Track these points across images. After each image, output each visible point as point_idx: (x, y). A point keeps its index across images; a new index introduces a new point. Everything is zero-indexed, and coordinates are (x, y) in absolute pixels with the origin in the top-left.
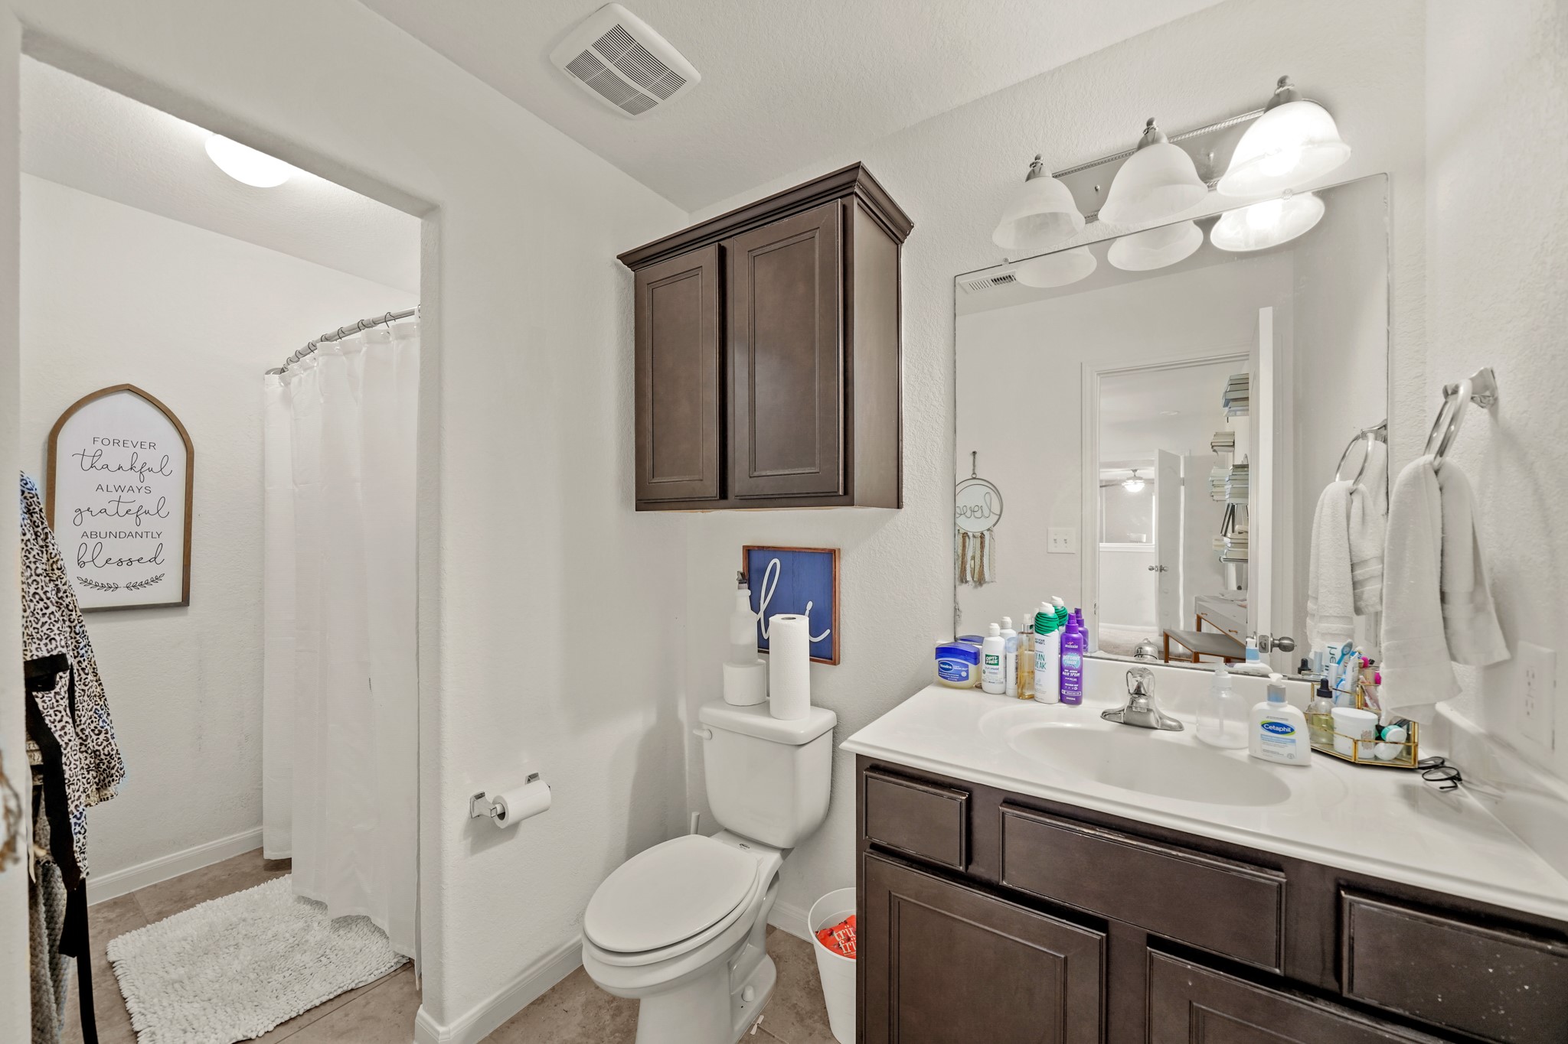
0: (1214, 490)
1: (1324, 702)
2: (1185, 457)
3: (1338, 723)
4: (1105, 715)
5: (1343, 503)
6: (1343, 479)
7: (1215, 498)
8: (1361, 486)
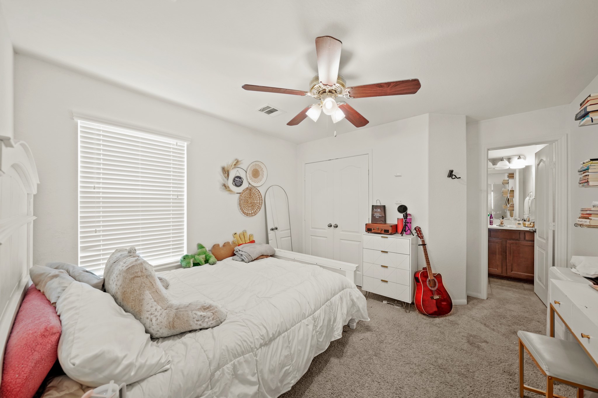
0: (503, 194)
1: (525, 222)
2: (493, 185)
3: (526, 224)
4: (497, 226)
5: (528, 201)
6: (529, 197)
7: (504, 196)
8: (530, 198)
